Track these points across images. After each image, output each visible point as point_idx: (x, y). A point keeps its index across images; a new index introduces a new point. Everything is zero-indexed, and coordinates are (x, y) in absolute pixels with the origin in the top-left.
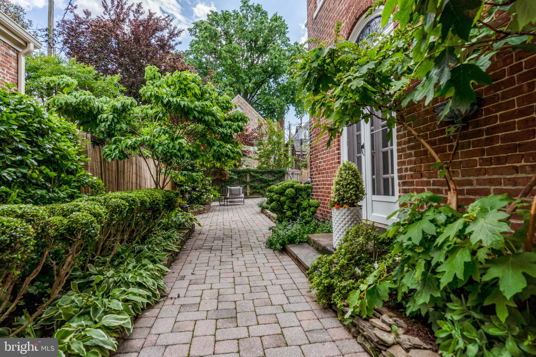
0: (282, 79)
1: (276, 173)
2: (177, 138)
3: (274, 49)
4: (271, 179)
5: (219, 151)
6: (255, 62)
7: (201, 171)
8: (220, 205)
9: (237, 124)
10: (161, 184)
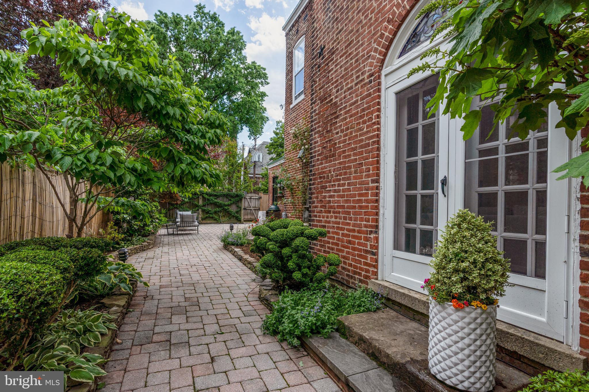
0: (236, 97)
1: (232, 197)
2: (110, 144)
3: (230, 63)
4: (226, 203)
5: (190, 172)
6: (208, 76)
7: (146, 194)
8: (169, 234)
9: (213, 131)
10: (79, 222)
